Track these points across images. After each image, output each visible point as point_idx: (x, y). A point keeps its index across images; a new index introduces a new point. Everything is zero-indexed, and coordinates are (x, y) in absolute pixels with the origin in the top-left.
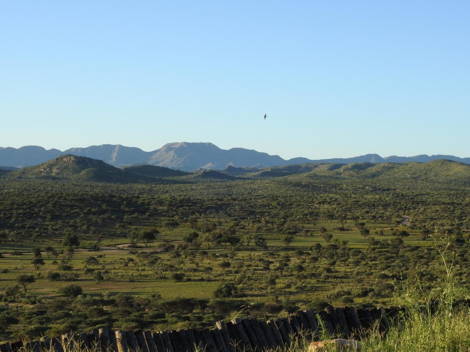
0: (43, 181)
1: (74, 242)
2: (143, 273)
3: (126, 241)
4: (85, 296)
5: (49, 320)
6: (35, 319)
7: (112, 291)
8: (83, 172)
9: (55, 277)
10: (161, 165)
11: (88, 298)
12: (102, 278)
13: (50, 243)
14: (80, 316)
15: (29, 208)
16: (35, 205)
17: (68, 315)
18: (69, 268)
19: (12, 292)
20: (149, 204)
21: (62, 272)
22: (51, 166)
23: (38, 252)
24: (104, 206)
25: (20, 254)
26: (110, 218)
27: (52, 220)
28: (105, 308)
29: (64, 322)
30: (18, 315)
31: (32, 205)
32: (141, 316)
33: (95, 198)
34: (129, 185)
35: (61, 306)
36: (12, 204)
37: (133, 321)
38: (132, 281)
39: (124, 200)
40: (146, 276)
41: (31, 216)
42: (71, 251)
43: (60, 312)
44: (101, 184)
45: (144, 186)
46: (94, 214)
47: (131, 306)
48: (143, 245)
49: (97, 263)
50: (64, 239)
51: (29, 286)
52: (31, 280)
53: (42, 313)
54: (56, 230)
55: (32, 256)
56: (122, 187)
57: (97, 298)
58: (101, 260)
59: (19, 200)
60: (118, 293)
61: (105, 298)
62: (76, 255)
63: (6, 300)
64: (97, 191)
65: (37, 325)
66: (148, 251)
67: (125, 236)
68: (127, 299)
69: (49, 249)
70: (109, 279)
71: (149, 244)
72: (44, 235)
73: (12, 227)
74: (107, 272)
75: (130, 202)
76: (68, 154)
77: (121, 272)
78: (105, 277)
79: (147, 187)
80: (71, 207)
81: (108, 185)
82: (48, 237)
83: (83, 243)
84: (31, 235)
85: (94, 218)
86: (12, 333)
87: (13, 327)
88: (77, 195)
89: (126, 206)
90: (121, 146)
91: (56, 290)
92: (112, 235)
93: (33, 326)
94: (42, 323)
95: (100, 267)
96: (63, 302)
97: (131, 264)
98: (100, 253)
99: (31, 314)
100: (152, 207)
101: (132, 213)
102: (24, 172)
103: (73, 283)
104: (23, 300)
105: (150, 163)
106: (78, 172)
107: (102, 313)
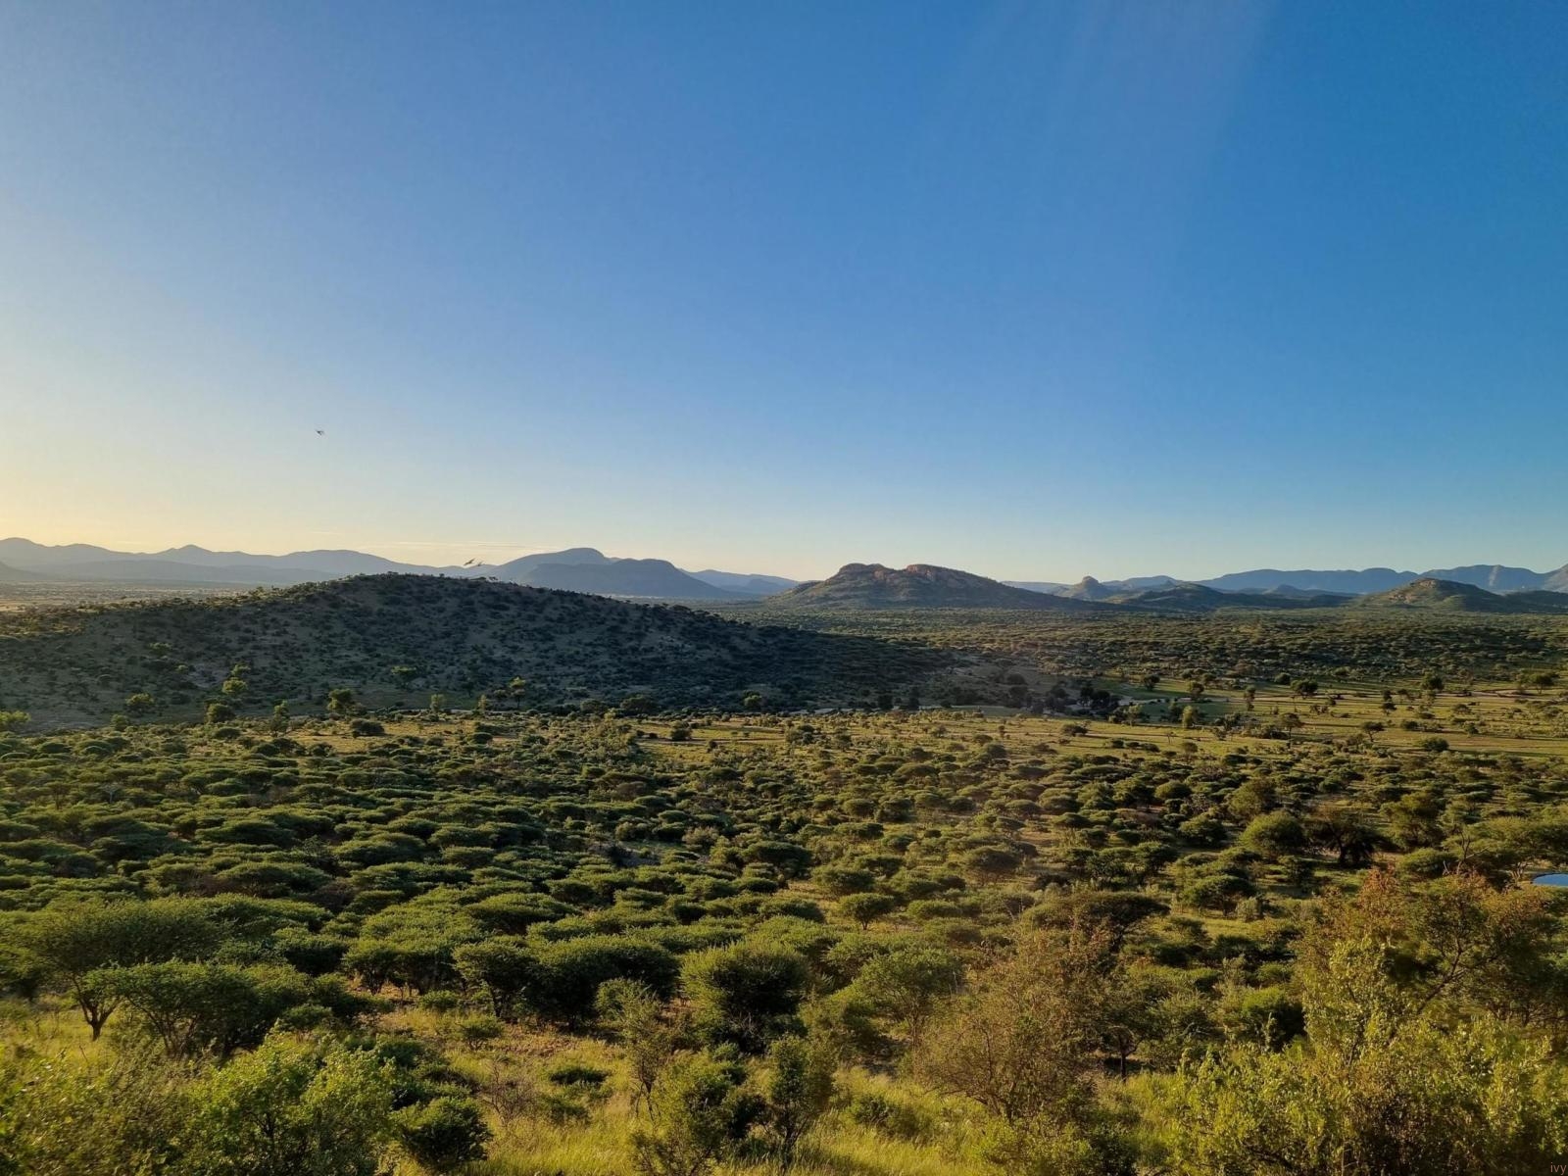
0: (1394, 610)
1: (1436, 684)
2: (1536, 729)
3: (1510, 686)
4: (1453, 752)
5: (1403, 779)
6: (1386, 777)
7: (1491, 749)
8: (1447, 600)
9: (1411, 726)
10: (1560, 590)
11: (1457, 756)
12: (1476, 732)
13: (1402, 684)
14: (1446, 778)
15: (1376, 642)
16: (1384, 639)
17: (1429, 776)
18: (1430, 717)
19: (1354, 741)
20: (1544, 640)
21: (1420, 721)
22: (1404, 593)
23: (1388, 695)
24: (1478, 642)
25: (1364, 696)
26: (1486, 657)
27: (1405, 656)
28: (1481, 770)
29: (1424, 785)
30: (1362, 770)
31: (1379, 639)
32: (1536, 785)
33: (1466, 632)
34: (1513, 616)
35: (1420, 763)
36: (1354, 637)
37: (1524, 791)
38: (1519, 738)
39: (1507, 634)
40: (1540, 732)
41: (1377, 651)
42: (1433, 695)
43: (1419, 771)
44: (1473, 614)
45: (1536, 617)
46: (1464, 651)
47: (1520, 770)
48: (1535, 692)
49: (1469, 712)
50: (1423, 681)
51: (1376, 735)
52: (1379, 728)
53: (1395, 770)
54: (1411, 669)
55: (1380, 698)
56: (1504, 617)
57: (1470, 756)
58: (1474, 709)
59: (1362, 632)
60: (1499, 752)
61: (1482, 758)
62: (1440, 700)
63: (1346, 750)
64: (1468, 622)
65: (1389, 785)
66: (1544, 700)
67: (1507, 679)
68: (1514, 761)
69: (1403, 692)
70: (1486, 734)
71: (1543, 692)
72: (1395, 673)
73: (1353, 664)
74: (1482, 724)
75: (1515, 637)
76: (1427, 577)
77: (1502, 726)
78: (1480, 730)
79: (1540, 618)
80: (1432, 641)
81: (1483, 615)
82: (1402, 677)
83: (1448, 686)
84: (1378, 675)
85: (1464, 656)
86: (1356, 791)
87: (1356, 785)
88: (1440, 628)
89: (1510, 642)
90: (1501, 568)
91: (1412, 741)
92: (1489, 678)
93: (1383, 787)
94: (1394, 783)
95: (1473, 717)
96: (1422, 759)
97: (1517, 716)
98: (1473, 700)
99: (1380, 771)
100: (1548, 644)
101: (1516, 651)
102: (1369, 600)
103: (1436, 735)
104: (1368, 751)
105: (1544, 588)
106: (1441, 599)
107: (1477, 776)
